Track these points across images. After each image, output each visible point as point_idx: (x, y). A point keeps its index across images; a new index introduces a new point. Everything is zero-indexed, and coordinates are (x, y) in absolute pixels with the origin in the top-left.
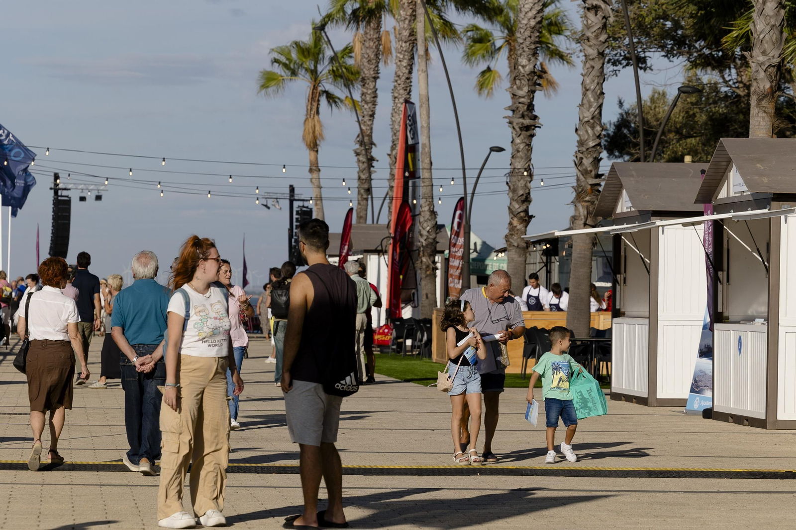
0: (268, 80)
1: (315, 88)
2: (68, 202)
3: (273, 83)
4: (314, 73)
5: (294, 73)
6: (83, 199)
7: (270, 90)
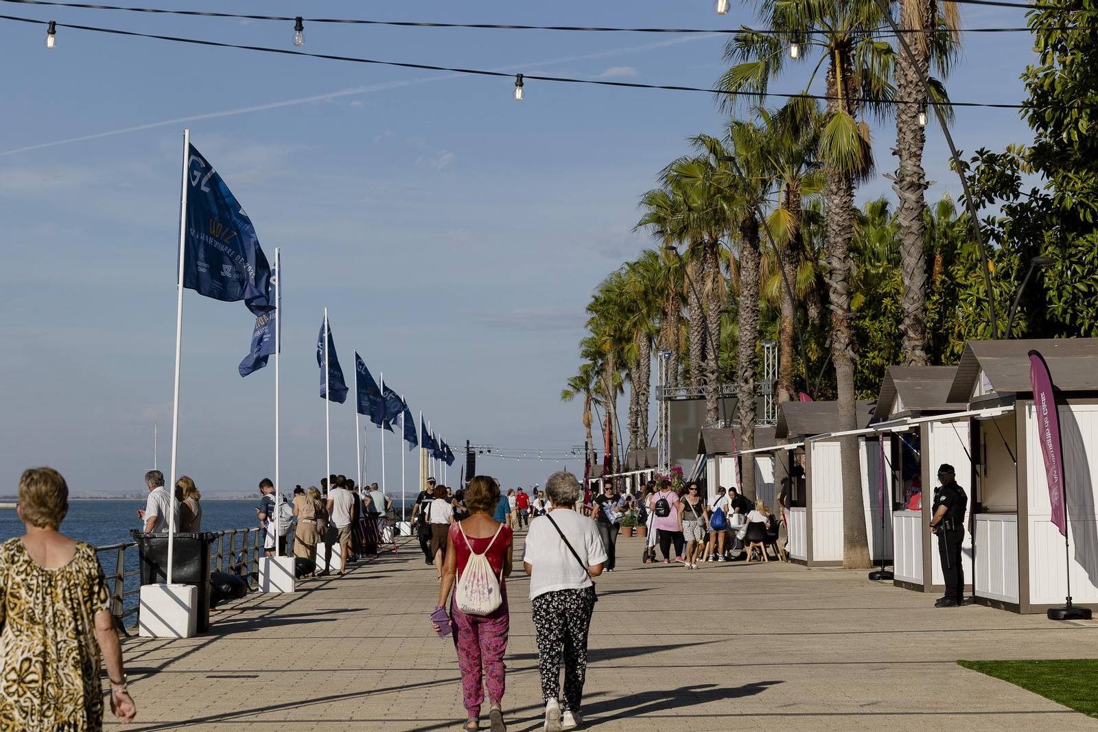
0: (566, 395)
1: (588, 398)
2: (474, 454)
3: (568, 396)
4: (588, 390)
5: (578, 390)
6: (481, 452)
7: (567, 399)
